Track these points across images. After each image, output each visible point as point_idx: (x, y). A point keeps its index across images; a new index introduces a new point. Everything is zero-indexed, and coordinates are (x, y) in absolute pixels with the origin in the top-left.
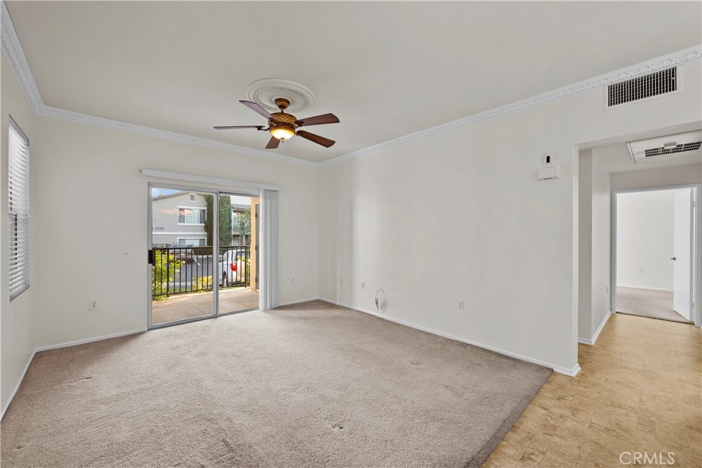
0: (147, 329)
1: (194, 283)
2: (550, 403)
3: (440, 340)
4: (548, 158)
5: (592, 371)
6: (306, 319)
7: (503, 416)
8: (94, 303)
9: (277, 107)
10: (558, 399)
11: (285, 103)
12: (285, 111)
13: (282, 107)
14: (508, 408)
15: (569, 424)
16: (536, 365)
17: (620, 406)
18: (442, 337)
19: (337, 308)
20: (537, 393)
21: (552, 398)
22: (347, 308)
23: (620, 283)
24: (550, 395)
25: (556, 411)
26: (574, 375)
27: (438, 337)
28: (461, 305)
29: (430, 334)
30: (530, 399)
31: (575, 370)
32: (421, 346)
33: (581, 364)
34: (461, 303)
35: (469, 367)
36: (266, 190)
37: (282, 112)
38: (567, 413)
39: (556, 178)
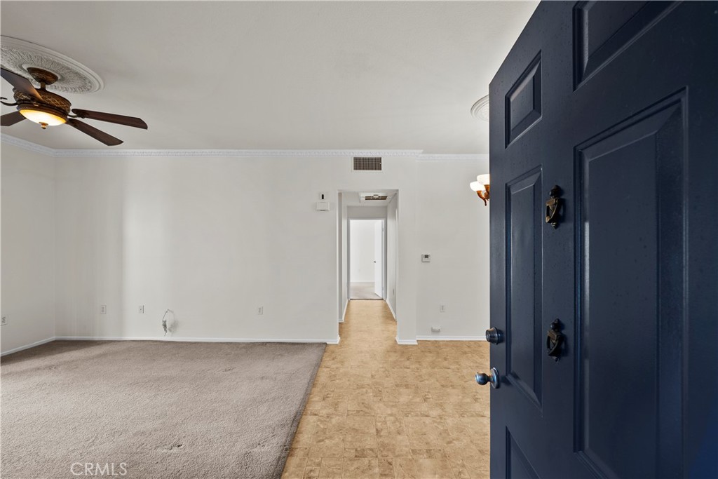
2: (329, 363)
3: (242, 346)
4: (323, 196)
5: (346, 338)
6: (50, 368)
7: (306, 381)
10: (333, 359)
11: (49, 78)
12: (49, 88)
13: (42, 81)
14: (308, 375)
15: (341, 371)
16: (317, 343)
17: (361, 352)
18: (243, 343)
19: (98, 344)
20: (321, 360)
21: (330, 360)
22: (115, 341)
23: (352, 280)
24: (328, 359)
25: (334, 366)
26: (338, 343)
27: (239, 344)
29: (231, 343)
30: (318, 365)
31: (338, 340)
32: (227, 355)
33: (340, 335)
35: (273, 359)
37: (44, 89)
38: (339, 365)
39: (327, 210)
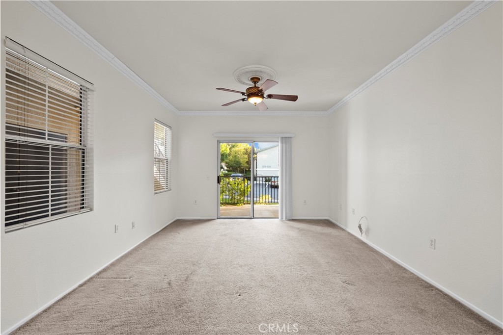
0: (216, 218)
1: (258, 199)
8: (196, 201)
9: (252, 83)
11: (255, 80)
13: (255, 83)
28: (433, 243)
34: (432, 241)
36: (283, 137)
37: (255, 86)
